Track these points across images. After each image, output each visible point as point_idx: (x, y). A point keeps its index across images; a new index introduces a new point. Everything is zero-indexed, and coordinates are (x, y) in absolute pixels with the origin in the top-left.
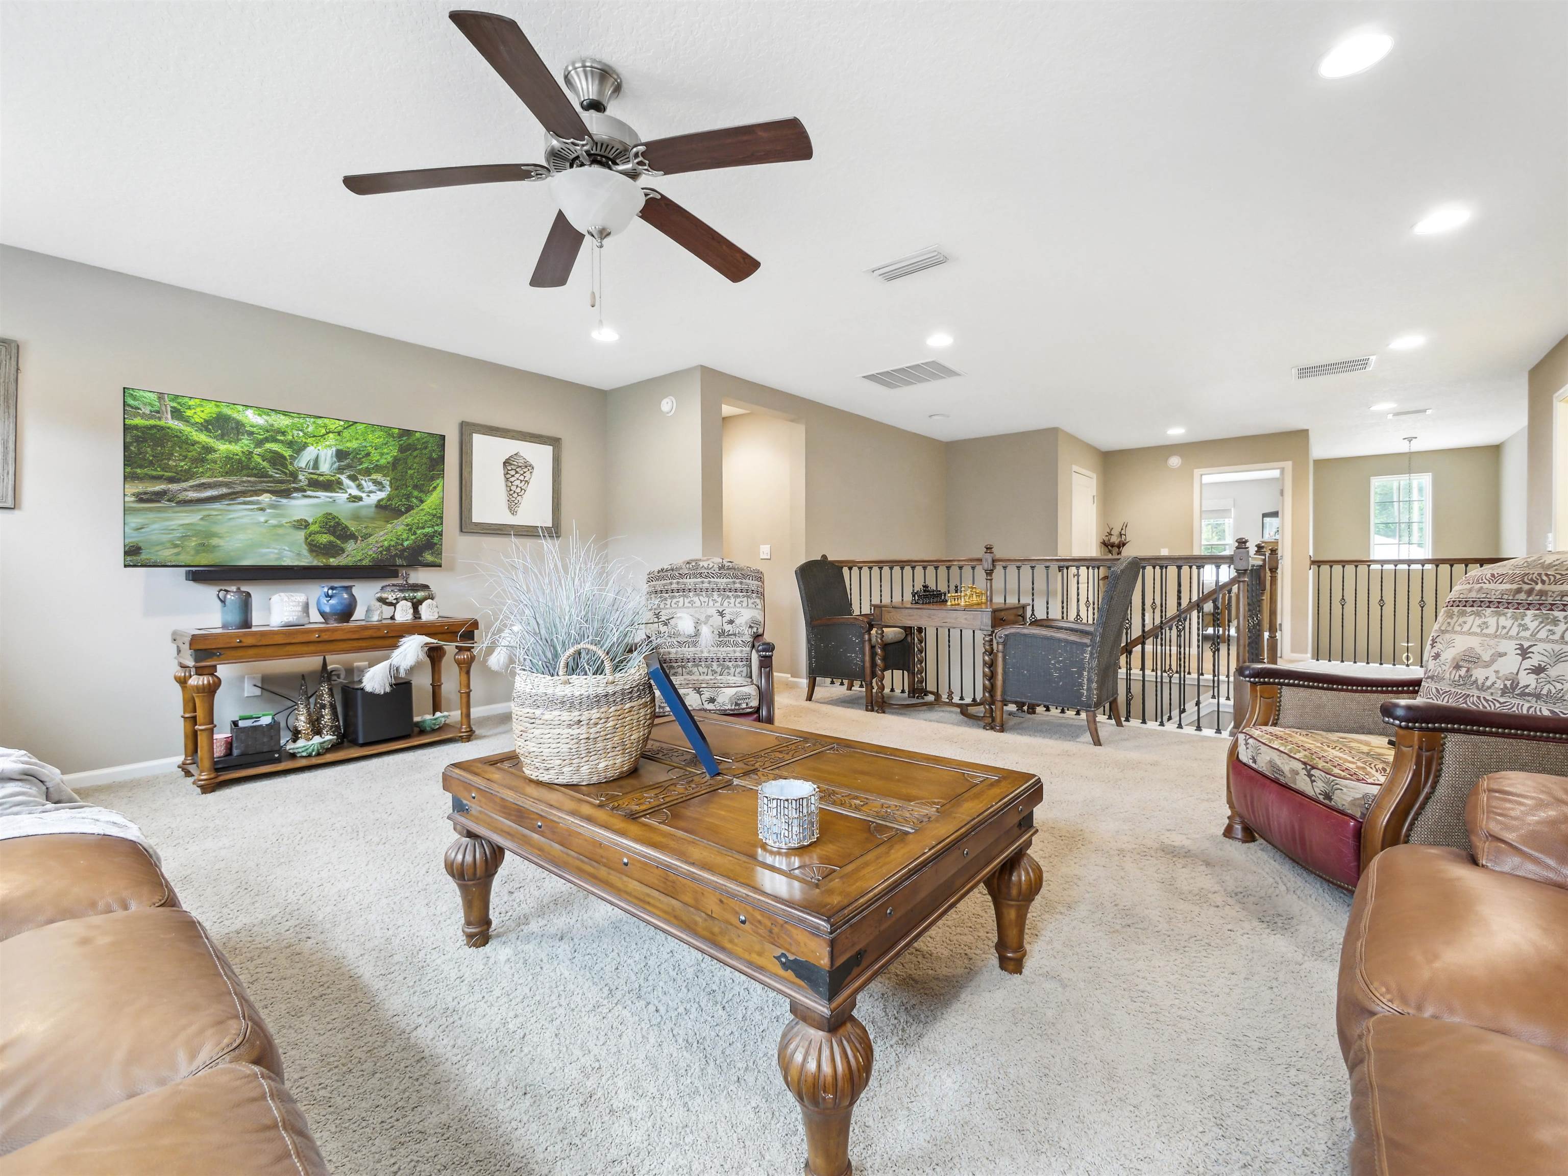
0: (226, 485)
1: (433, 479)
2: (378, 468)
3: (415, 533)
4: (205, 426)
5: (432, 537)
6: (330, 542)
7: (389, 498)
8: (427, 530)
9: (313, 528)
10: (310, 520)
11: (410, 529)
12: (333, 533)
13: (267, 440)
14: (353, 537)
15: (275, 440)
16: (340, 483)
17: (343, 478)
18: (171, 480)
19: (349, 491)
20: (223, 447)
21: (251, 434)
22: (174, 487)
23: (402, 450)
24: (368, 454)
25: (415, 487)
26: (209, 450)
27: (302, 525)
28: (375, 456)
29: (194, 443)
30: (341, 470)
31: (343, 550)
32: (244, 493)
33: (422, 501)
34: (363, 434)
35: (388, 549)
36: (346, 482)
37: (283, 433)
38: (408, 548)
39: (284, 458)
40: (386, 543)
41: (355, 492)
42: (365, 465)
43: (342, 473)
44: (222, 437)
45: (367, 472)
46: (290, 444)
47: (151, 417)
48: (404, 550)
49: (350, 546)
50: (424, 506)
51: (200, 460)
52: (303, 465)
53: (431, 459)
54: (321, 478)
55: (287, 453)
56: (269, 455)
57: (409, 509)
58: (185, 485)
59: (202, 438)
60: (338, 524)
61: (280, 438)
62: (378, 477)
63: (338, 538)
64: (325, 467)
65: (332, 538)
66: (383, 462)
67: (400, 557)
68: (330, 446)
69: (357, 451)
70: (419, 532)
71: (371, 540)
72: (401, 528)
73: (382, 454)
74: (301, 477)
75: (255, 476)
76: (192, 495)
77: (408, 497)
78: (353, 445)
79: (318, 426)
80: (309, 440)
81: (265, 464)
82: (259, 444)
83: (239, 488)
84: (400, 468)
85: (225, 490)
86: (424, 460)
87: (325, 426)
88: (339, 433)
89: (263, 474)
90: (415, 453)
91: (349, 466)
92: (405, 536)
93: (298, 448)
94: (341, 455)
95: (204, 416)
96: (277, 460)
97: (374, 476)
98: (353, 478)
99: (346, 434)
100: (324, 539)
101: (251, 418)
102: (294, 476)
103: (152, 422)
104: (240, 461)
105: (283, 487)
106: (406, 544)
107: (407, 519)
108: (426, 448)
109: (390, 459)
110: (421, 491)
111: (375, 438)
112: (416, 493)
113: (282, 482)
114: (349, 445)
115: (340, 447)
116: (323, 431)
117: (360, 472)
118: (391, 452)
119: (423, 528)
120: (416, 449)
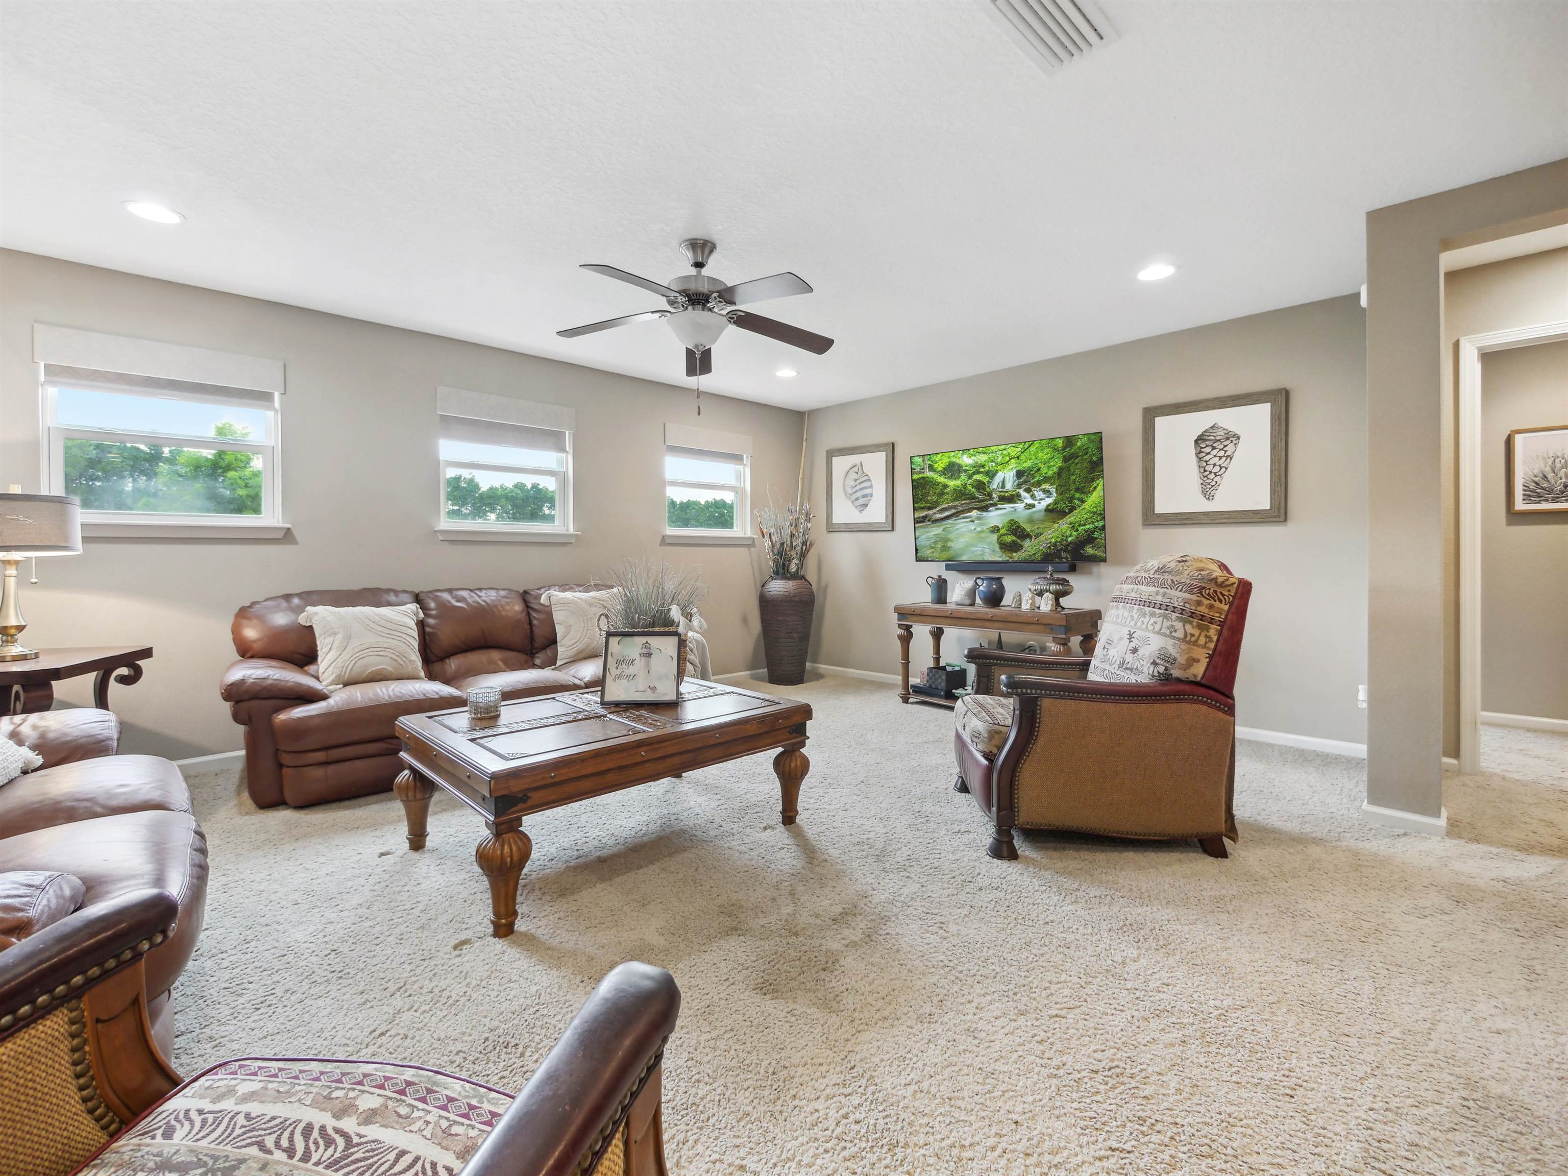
0: (954, 507)
1: (1093, 480)
2: (1047, 479)
3: (1077, 530)
4: (944, 472)
5: (1093, 532)
6: (1013, 541)
7: (1056, 503)
8: (1088, 527)
9: (1003, 531)
10: (1000, 526)
11: (1073, 527)
12: (1015, 535)
13: (974, 473)
14: (1028, 536)
15: (979, 472)
16: (1019, 495)
17: (1021, 491)
18: (930, 508)
19: (1026, 501)
20: (952, 483)
21: (966, 471)
22: (931, 512)
23: (1066, 460)
24: (1039, 470)
25: (1077, 490)
26: (946, 486)
27: (995, 529)
28: (1044, 470)
29: (939, 484)
30: (1019, 486)
31: (1022, 547)
32: (963, 512)
33: (1083, 502)
34: (1035, 454)
35: (1055, 544)
36: (1024, 494)
37: (983, 466)
38: (1071, 543)
39: (984, 483)
40: (1053, 540)
41: (1029, 501)
42: (1036, 479)
43: (1020, 488)
44: (951, 478)
45: (1038, 484)
46: (987, 473)
47: (920, 473)
48: (1068, 545)
49: (1027, 543)
50: (1086, 505)
51: (942, 494)
52: (995, 486)
53: (1091, 462)
54: (1007, 494)
55: (985, 479)
56: (975, 484)
57: (1072, 509)
58: (935, 510)
59: (942, 480)
60: (1019, 527)
61: (982, 470)
62: (1046, 486)
63: (1018, 537)
64: (1009, 486)
65: (1014, 538)
66: (1050, 473)
67: (1065, 550)
68: (1012, 469)
69: (1030, 469)
70: (1080, 529)
71: (1042, 538)
72: (1065, 526)
73: (1049, 467)
74: (994, 496)
75: (968, 499)
76: (939, 516)
77: (1071, 499)
78: (1028, 464)
79: (1004, 456)
80: (999, 467)
81: (974, 490)
82: (970, 477)
83: (960, 509)
84: (1064, 475)
85: (953, 511)
86: (1085, 465)
87: (1009, 455)
88: (1018, 458)
89: (972, 497)
90: (1077, 461)
91: (1025, 482)
92: (1068, 533)
93: (991, 474)
94: (1019, 474)
95: (943, 465)
96: (980, 486)
97: (1043, 487)
98: (1028, 490)
99: (1023, 457)
100: (1009, 539)
101: (966, 460)
102: (990, 495)
103: (921, 476)
104: (960, 491)
105: (984, 504)
106: (1069, 539)
107: (1070, 518)
108: (1086, 454)
109: (1055, 469)
110: (1083, 493)
111: (1044, 455)
112: (1077, 495)
113: (982, 501)
114: (1025, 465)
115: (1018, 468)
116: (1008, 459)
117: (1033, 485)
118: (1058, 463)
119: (1085, 525)
120: (1078, 457)
